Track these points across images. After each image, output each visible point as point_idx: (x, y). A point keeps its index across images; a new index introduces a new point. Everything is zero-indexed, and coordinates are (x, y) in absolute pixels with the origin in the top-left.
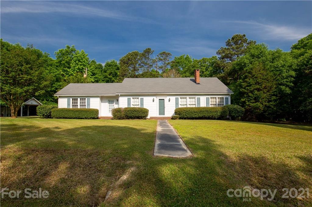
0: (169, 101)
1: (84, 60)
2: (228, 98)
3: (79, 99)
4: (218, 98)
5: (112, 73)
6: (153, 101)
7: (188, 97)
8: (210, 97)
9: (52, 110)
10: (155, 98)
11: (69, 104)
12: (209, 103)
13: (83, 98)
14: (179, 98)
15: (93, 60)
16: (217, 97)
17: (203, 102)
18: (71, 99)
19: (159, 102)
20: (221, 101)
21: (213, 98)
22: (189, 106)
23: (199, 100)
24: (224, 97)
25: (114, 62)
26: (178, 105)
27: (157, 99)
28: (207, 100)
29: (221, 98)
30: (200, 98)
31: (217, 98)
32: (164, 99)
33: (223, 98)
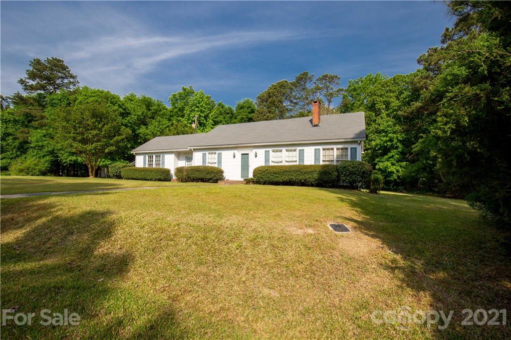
0: (256, 156)
1: (201, 104)
2: (356, 148)
3: (154, 156)
4: (337, 149)
5: (243, 118)
6: (234, 157)
7: (284, 149)
8: (321, 147)
9: (122, 170)
10: (236, 152)
11: (145, 163)
12: (319, 159)
13: (158, 154)
14: (271, 151)
15: (220, 102)
16: (335, 147)
17: (310, 157)
18: (147, 157)
19: (242, 158)
20: (342, 155)
21: (328, 149)
22: (284, 164)
23: (302, 153)
24: (349, 146)
25: (247, 102)
26: (269, 162)
27: (238, 153)
28: (317, 152)
29: (342, 149)
30: (303, 150)
31: (335, 149)
32: (248, 154)
33: (346, 149)
